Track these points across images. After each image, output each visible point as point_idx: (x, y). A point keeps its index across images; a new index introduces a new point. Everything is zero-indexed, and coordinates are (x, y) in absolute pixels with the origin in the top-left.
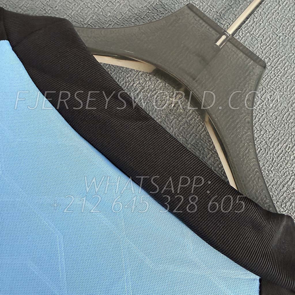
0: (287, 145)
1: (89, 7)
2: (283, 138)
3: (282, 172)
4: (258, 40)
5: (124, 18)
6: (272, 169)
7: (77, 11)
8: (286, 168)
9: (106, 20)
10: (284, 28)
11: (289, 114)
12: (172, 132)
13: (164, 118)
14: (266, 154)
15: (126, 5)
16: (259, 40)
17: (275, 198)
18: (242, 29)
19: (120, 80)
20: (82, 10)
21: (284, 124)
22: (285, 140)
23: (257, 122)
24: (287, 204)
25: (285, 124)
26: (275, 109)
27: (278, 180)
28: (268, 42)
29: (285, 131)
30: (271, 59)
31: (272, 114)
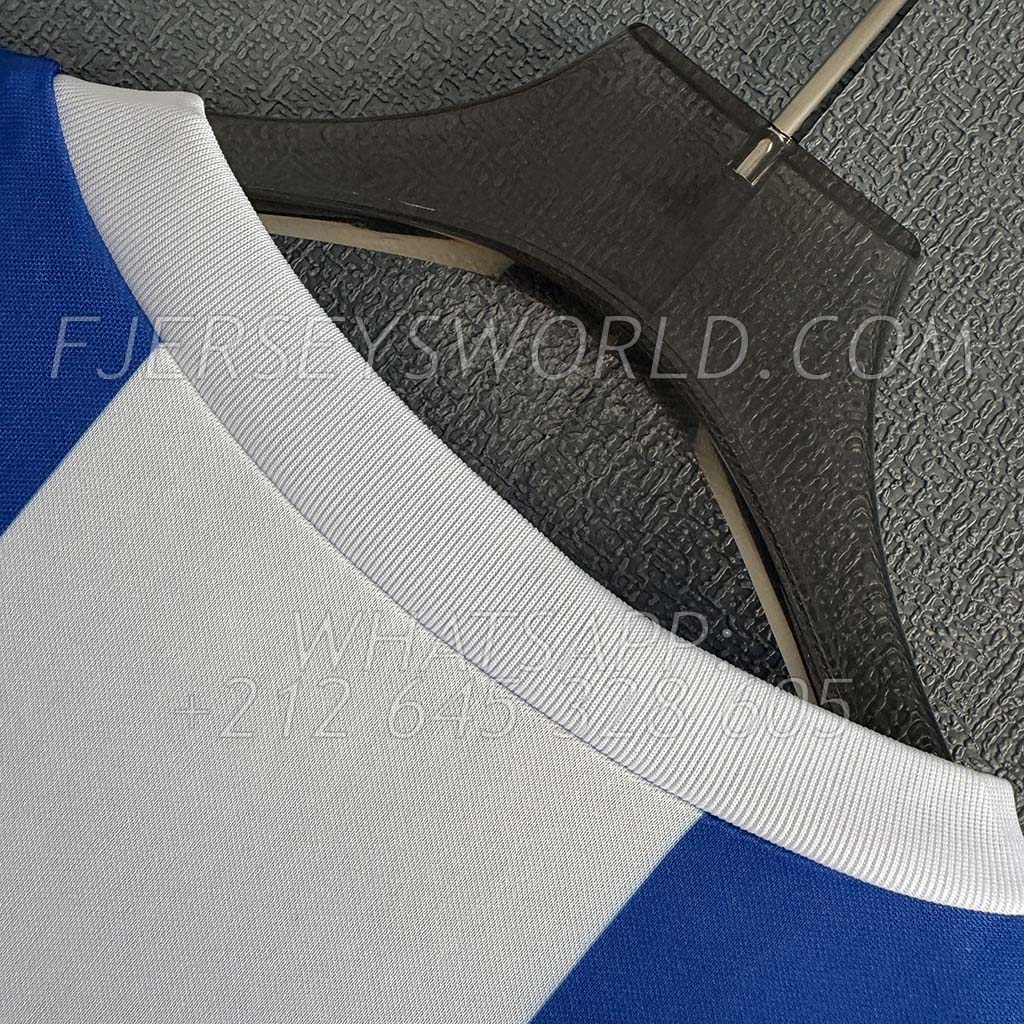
0: (1001, 534)
1: (278, 39)
2: (985, 506)
3: (984, 634)
4: (891, 153)
5: (404, 76)
6: (949, 621)
7: (236, 53)
8: (998, 619)
9: (338, 83)
10: (988, 105)
11: (1008, 419)
12: (585, 491)
13: (553, 440)
14: (927, 568)
15: (412, 29)
16: (895, 153)
17: (958, 726)
18: (835, 112)
19: (393, 303)
20: (254, 47)
21: (990, 457)
22: (993, 514)
23: (891, 453)
24: (1002, 749)
25: (994, 457)
26: (956, 403)
27: (971, 659)
28: (928, 159)
29: (994, 483)
30: (942, 221)
31: (946, 421)
